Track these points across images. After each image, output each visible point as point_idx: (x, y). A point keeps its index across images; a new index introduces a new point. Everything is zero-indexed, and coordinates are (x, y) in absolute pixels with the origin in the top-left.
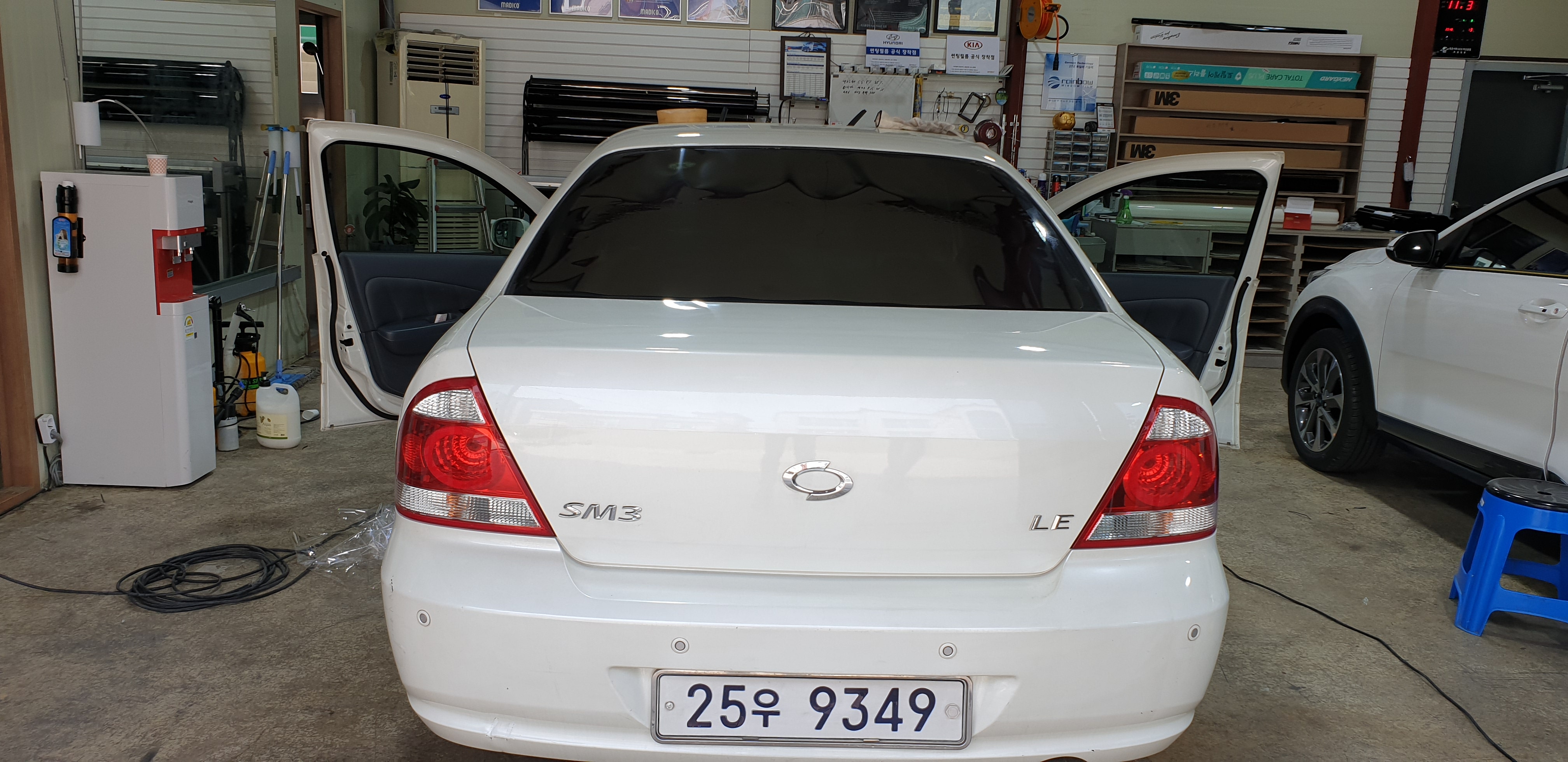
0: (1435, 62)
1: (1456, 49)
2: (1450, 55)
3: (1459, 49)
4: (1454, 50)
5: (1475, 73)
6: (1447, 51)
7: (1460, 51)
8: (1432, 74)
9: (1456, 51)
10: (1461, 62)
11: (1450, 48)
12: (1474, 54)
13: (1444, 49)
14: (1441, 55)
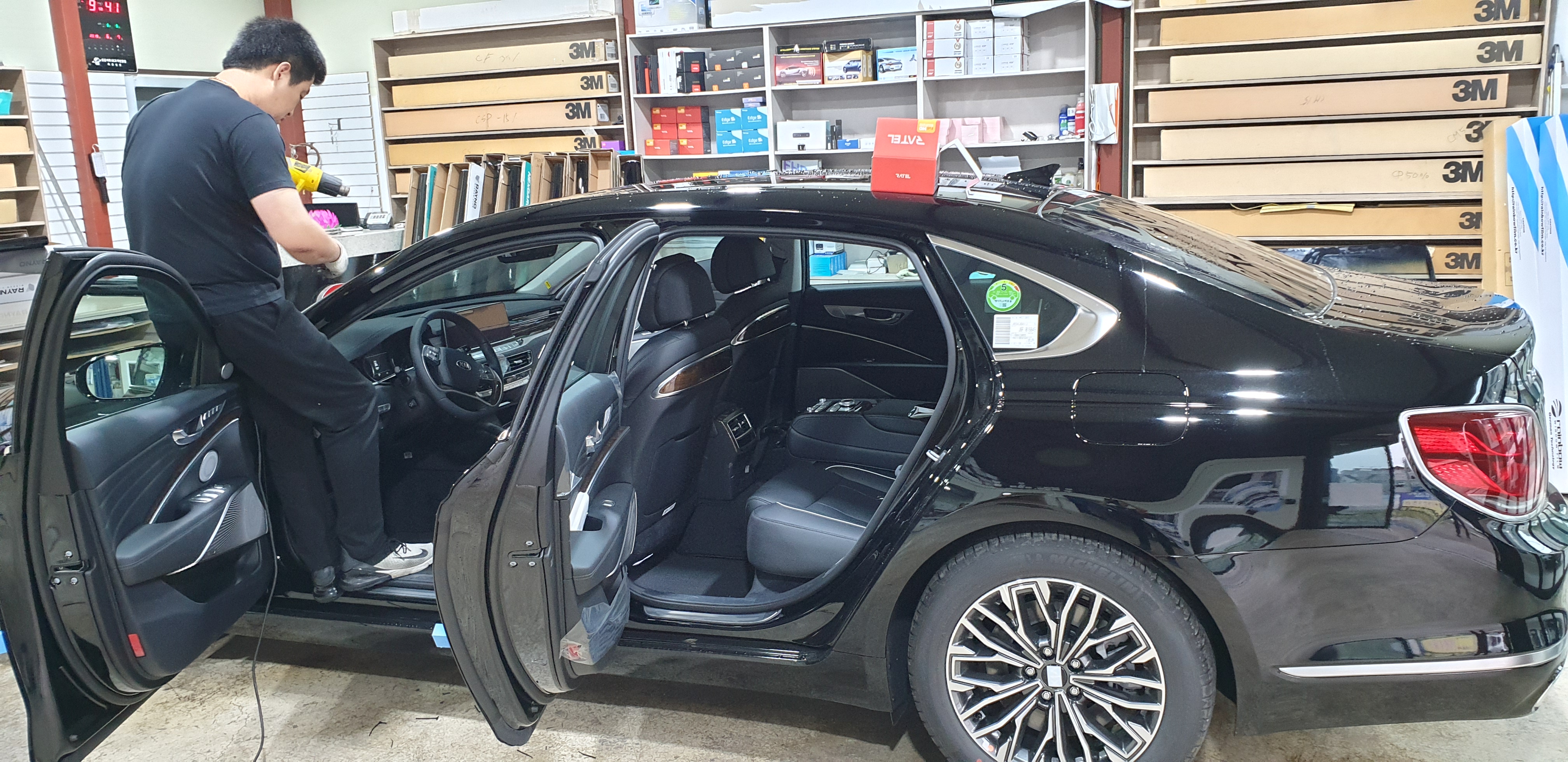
0: (93, 77)
1: (109, 60)
2: (104, 68)
3: (113, 61)
4: (107, 62)
5: (138, 89)
6: (101, 63)
7: (114, 63)
8: (94, 92)
9: (111, 63)
10: (120, 77)
11: (104, 60)
12: (130, 67)
13: (97, 61)
14: (94, 68)
